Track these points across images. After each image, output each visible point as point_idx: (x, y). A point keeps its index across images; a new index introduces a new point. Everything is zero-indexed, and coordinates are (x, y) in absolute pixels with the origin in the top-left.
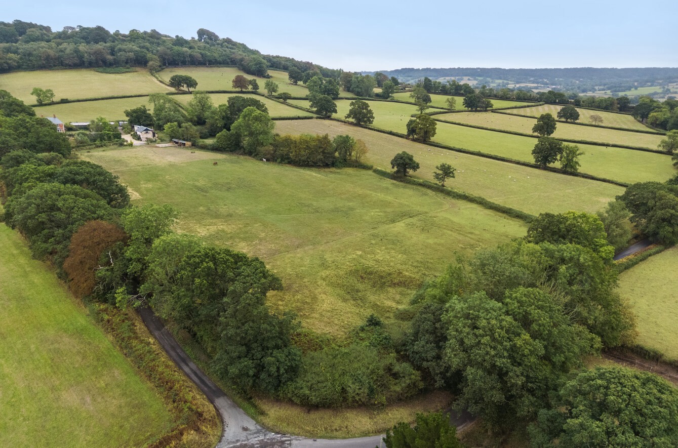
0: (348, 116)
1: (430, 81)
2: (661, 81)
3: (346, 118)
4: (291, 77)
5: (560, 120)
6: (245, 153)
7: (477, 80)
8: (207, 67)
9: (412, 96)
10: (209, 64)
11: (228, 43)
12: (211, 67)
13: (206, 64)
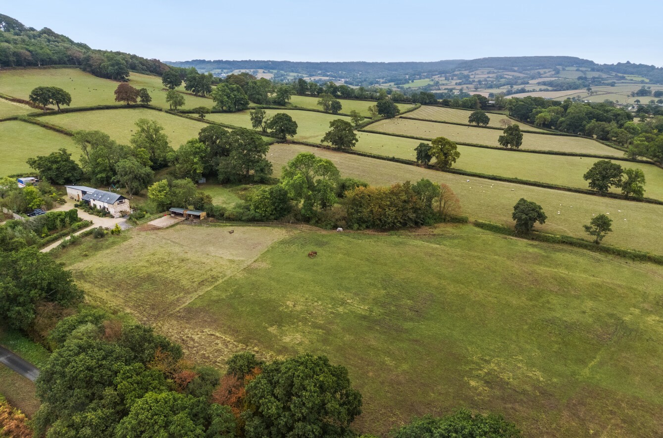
0: (325, 139)
1: (305, 82)
2: (425, 74)
3: (322, 141)
4: (165, 81)
5: (471, 124)
6: (298, 220)
7: (272, 73)
8: (40, 68)
9: (320, 103)
10: (42, 65)
11: (49, 35)
12: (45, 68)
13: (38, 65)
